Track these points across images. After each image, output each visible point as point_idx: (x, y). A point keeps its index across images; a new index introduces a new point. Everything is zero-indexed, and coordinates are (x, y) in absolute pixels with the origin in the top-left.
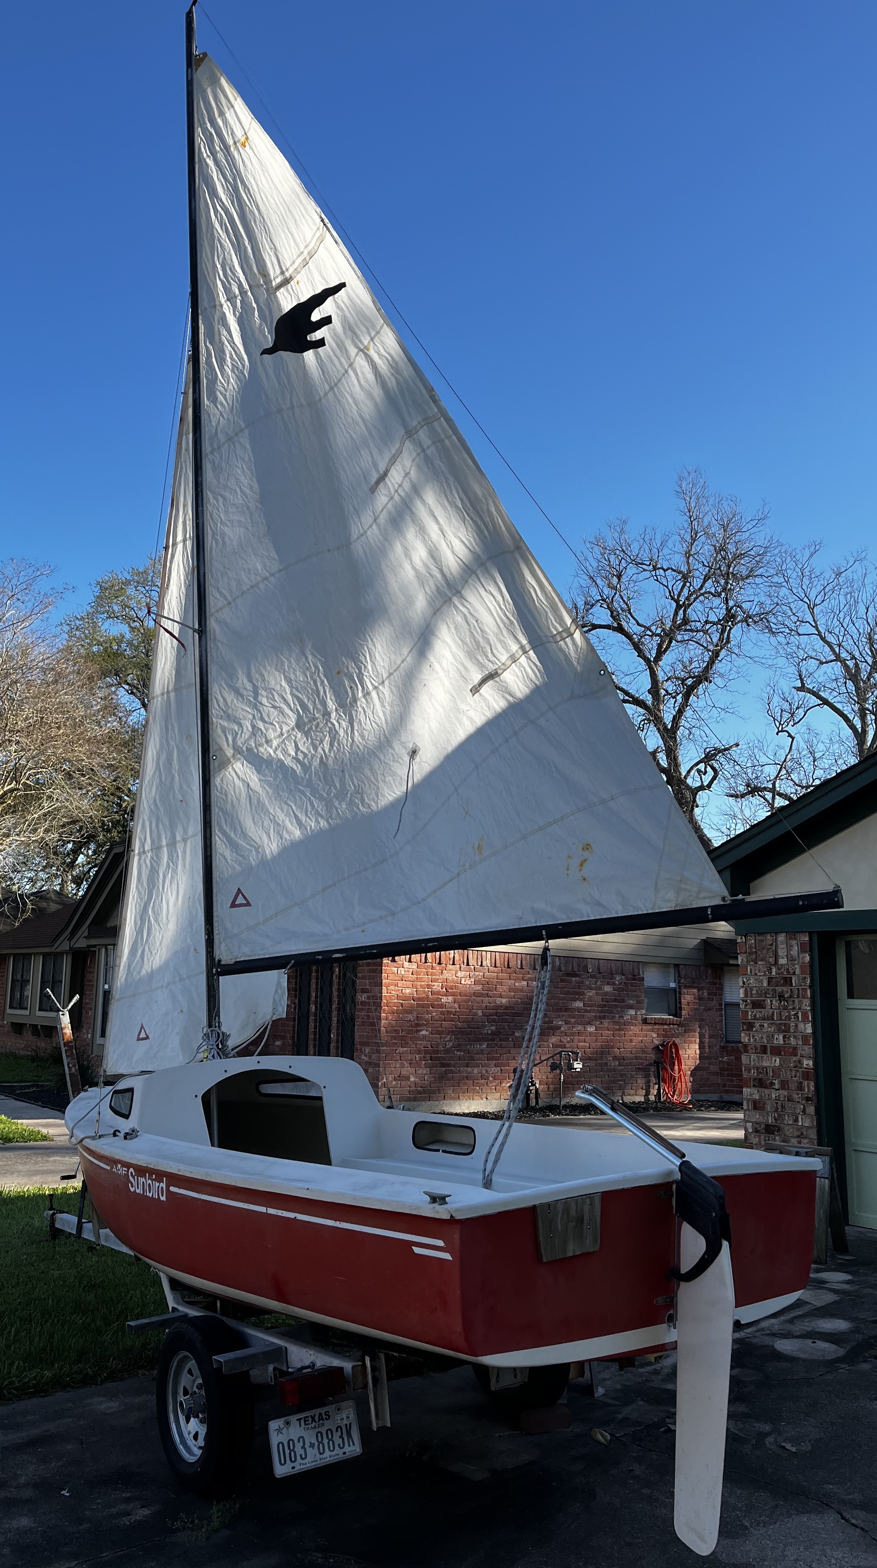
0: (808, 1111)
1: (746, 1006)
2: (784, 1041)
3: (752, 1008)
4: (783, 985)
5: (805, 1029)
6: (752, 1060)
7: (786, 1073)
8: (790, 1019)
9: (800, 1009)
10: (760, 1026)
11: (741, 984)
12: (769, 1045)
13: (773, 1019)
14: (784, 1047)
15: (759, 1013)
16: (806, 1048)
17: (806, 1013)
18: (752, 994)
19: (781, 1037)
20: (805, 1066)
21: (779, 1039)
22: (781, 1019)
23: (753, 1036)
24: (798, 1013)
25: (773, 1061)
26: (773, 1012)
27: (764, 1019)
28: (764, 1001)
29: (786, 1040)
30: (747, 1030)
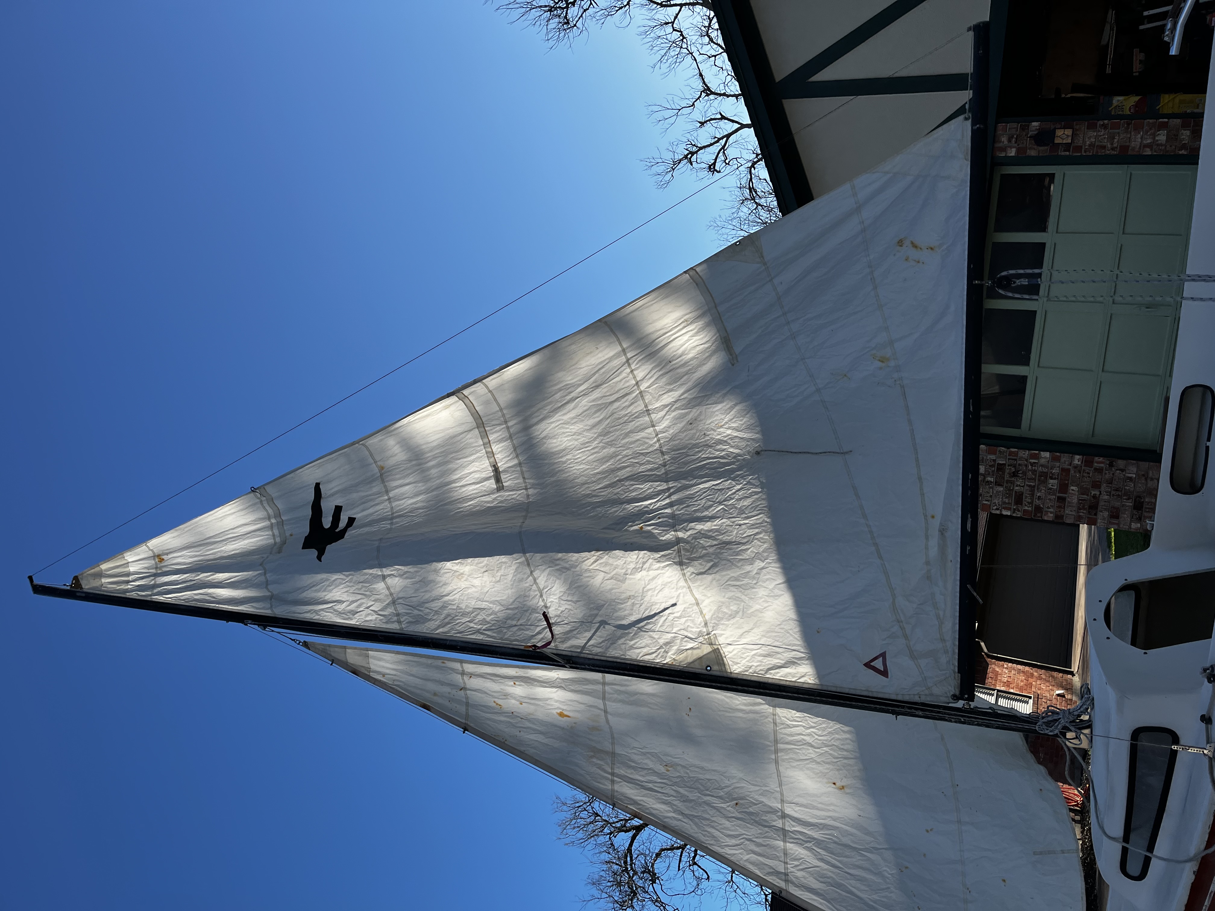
0: (1122, 467)
2: (1055, 479)
3: (1022, 504)
4: (1004, 473)
5: (1045, 458)
6: (1070, 513)
7: (1085, 482)
8: (1035, 471)
9: (1027, 460)
10: (1038, 500)
12: (1058, 495)
13: (1034, 486)
14: (1061, 479)
15: (1027, 499)
16: (1063, 460)
17: (1031, 454)
18: (1009, 503)
19: (1051, 481)
21: (1053, 483)
22: (1035, 479)
23: (1048, 508)
24: (1030, 462)
25: (1073, 492)
26: (1027, 485)
27: (1032, 495)
28: (1016, 492)
29: (1054, 477)
30: (1042, 513)
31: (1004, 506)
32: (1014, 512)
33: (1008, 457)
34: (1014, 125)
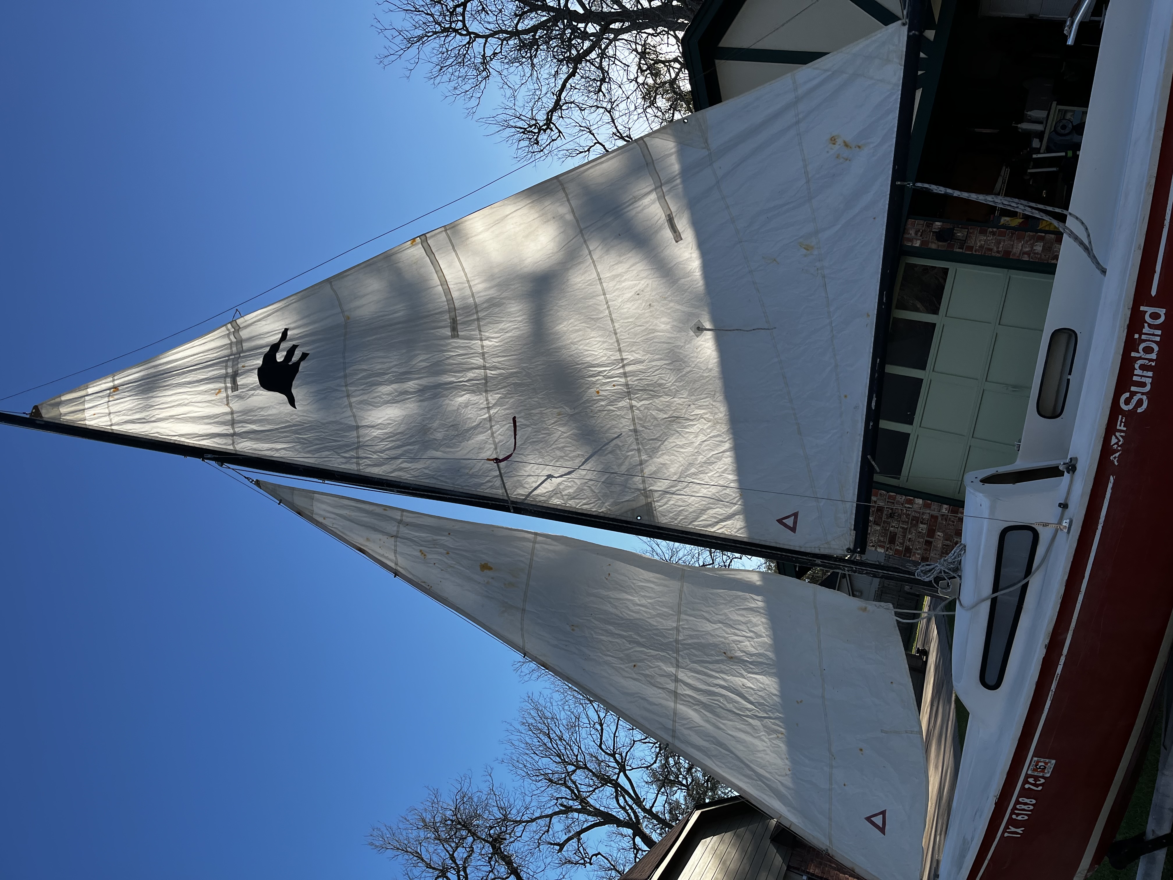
1: (891, 549)
2: (925, 524)
3: (894, 544)
4: (882, 513)
5: (918, 504)
6: (935, 556)
7: (949, 529)
8: (909, 515)
9: (902, 505)
10: (909, 541)
11: (874, 548)
12: (926, 538)
13: (907, 529)
14: (930, 525)
15: (899, 540)
16: (933, 507)
17: (907, 500)
18: (883, 542)
19: (921, 526)
20: (947, 512)
21: (923, 528)
22: (908, 522)
23: (916, 549)
24: (905, 507)
25: (939, 537)
26: (901, 527)
27: (904, 536)
28: (890, 532)
29: (924, 522)
30: (911, 553)
31: (879, 544)
32: (887, 550)
33: (887, 500)
34: (922, 222)
